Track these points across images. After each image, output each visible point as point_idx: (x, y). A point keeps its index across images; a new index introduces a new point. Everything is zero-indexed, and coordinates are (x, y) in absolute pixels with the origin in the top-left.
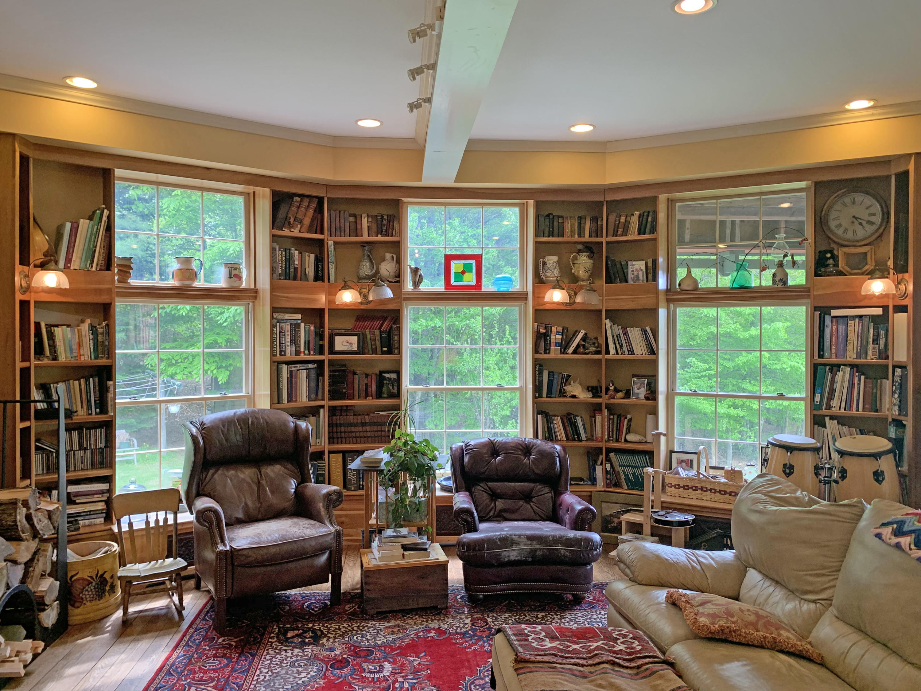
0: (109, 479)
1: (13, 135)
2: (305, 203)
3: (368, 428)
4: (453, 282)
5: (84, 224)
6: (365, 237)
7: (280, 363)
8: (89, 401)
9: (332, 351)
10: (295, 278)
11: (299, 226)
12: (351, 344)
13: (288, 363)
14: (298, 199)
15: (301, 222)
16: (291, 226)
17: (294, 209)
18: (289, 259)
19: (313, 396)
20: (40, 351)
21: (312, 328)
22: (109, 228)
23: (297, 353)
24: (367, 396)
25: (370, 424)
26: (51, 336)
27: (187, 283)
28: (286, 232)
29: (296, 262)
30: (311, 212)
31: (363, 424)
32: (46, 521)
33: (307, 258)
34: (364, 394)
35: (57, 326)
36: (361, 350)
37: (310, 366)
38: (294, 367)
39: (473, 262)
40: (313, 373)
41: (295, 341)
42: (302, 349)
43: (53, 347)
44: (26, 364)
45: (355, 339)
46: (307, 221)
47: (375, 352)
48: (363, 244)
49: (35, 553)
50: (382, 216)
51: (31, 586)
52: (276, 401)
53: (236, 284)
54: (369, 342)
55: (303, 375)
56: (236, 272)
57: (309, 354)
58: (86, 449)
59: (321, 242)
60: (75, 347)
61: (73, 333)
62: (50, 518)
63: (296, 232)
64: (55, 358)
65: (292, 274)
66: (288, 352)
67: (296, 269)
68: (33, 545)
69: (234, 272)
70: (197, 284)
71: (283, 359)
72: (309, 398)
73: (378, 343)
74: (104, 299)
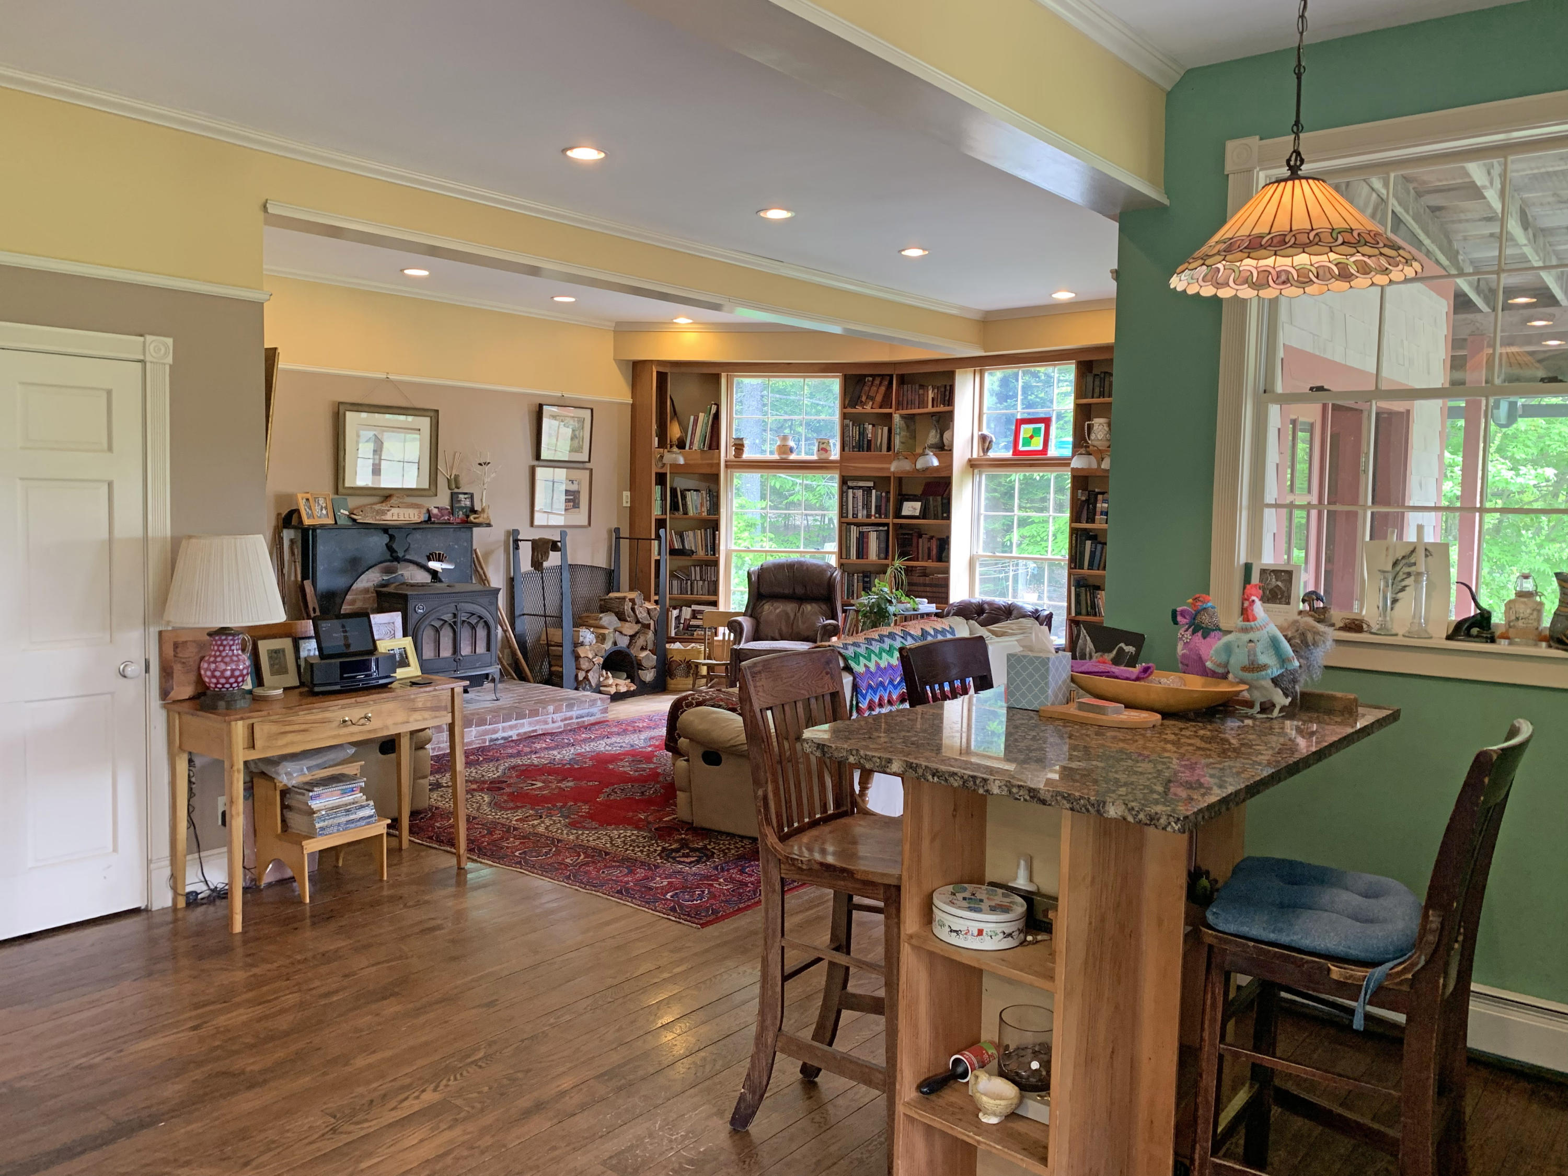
0: (715, 604)
1: (652, 361)
2: (877, 382)
3: (928, 589)
4: (1021, 448)
5: (701, 415)
6: (930, 409)
7: (849, 524)
8: (706, 546)
9: (898, 514)
10: (869, 449)
11: (871, 403)
12: (915, 509)
13: (858, 525)
14: (871, 379)
15: (873, 399)
16: (863, 404)
17: (866, 388)
18: (862, 434)
19: (882, 555)
20: (675, 507)
21: (884, 494)
22: (717, 417)
23: (869, 516)
24: (929, 558)
25: (930, 585)
26: (684, 497)
27: (784, 456)
28: (859, 409)
29: (870, 435)
30: (883, 389)
31: (925, 585)
32: (645, 614)
33: (880, 431)
34: (926, 557)
35: (689, 490)
36: (924, 514)
37: (881, 528)
38: (865, 529)
39: (1042, 426)
40: (883, 535)
41: (867, 505)
42: (873, 513)
43: (685, 505)
44: (664, 517)
45: (918, 505)
46: (879, 398)
47: (936, 517)
48: (933, 414)
49: (637, 633)
50: (945, 386)
51: (634, 652)
52: (844, 556)
53: (824, 456)
54: (932, 508)
55: (873, 537)
56: (824, 446)
57: (880, 517)
58: (704, 580)
59: (890, 415)
60: (699, 506)
61: (698, 496)
62: (649, 613)
63: (868, 408)
64: (686, 513)
65: (865, 446)
66: (860, 515)
67: (869, 442)
68: (637, 627)
69: (822, 446)
70: (793, 457)
71: (855, 520)
72: (878, 556)
73: (940, 509)
74: (714, 471)
